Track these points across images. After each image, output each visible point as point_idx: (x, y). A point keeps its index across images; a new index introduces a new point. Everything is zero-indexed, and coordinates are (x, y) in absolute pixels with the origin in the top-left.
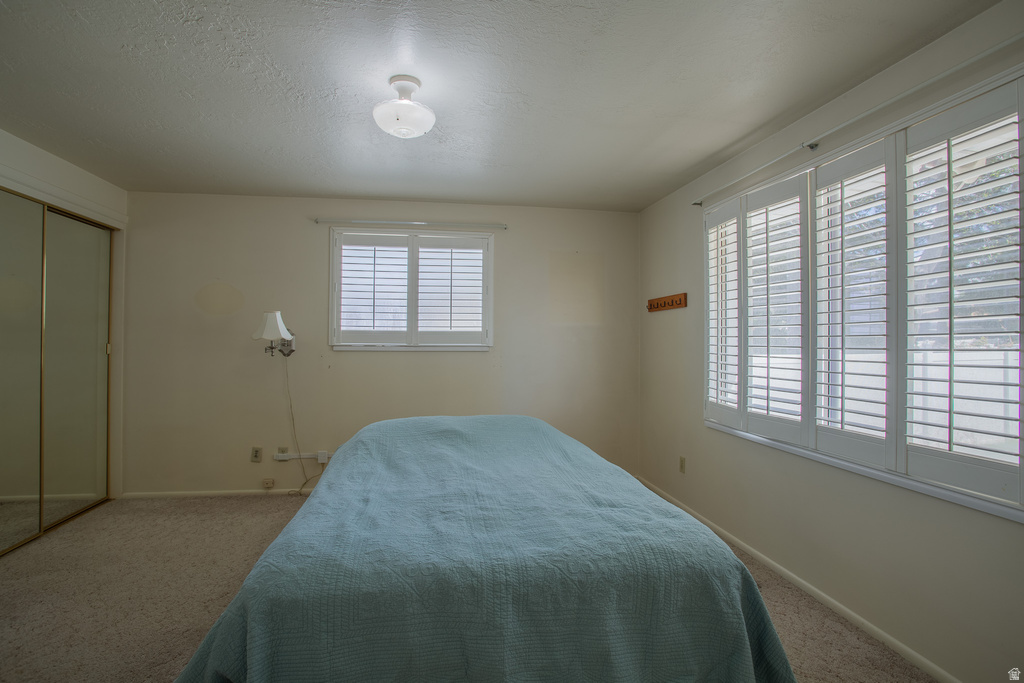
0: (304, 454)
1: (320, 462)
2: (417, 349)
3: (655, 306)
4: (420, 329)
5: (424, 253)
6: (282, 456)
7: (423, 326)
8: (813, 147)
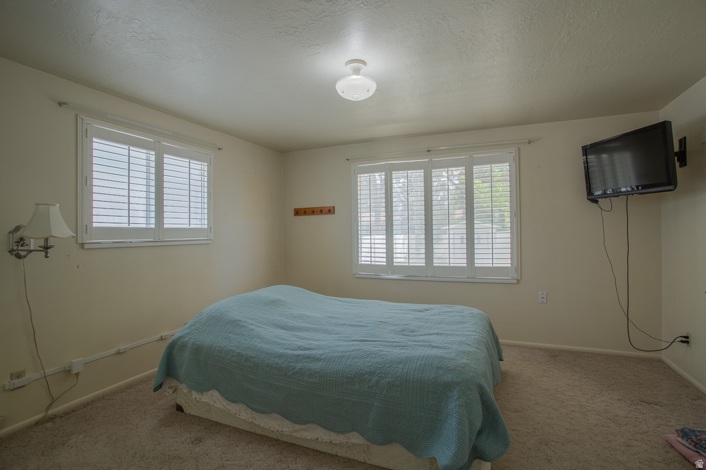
0: (49, 371)
1: (74, 372)
2: (163, 244)
3: (298, 212)
4: (165, 226)
5: (168, 159)
6: (18, 382)
7: (169, 223)
8: (428, 151)
